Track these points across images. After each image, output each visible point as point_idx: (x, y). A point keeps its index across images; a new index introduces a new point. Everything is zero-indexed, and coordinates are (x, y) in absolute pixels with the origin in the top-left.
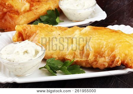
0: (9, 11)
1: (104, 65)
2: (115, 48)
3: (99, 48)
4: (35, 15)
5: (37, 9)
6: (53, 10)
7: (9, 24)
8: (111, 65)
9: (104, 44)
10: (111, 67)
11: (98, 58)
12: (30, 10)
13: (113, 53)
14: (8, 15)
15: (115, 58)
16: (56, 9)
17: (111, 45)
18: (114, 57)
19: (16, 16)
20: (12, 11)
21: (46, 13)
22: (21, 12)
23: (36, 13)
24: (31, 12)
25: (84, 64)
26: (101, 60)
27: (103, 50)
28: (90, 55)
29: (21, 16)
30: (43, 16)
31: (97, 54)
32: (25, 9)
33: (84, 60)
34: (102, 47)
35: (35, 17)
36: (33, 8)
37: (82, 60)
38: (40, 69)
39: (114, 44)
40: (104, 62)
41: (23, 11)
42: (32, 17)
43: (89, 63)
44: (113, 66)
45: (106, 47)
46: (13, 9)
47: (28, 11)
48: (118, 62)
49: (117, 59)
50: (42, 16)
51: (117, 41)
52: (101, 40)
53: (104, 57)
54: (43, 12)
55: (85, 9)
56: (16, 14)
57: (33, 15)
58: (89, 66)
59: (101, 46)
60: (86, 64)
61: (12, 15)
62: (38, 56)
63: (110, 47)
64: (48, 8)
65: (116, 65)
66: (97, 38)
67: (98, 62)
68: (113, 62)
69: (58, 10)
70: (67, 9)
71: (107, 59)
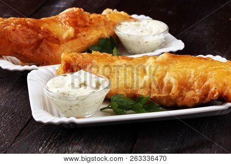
0: (46, 38)
1: (194, 100)
2: (208, 78)
3: (185, 78)
4: (83, 44)
5: (85, 36)
6: (107, 38)
7: (47, 56)
8: (204, 99)
9: (192, 73)
10: (204, 102)
11: (184, 92)
12: (75, 37)
13: (206, 83)
14: (45, 43)
15: (209, 90)
16: (111, 37)
17: (202, 73)
18: (208, 88)
19: (56, 45)
20: (51, 39)
21: (98, 42)
22: (62, 40)
23: (84, 42)
24: (77, 40)
25: (164, 102)
26: (189, 94)
27: (191, 80)
28: (173, 88)
29: (64, 45)
30: (94, 46)
31: (182, 87)
32: (69, 36)
33: (164, 95)
34: (190, 77)
35: (82, 47)
36: (79, 35)
37: (162, 95)
38: (102, 110)
39: (206, 72)
40: (194, 96)
41: (66, 38)
42: (79, 47)
43: (171, 99)
44: (208, 100)
45: (194, 77)
46: (51, 35)
47: (72, 39)
48: (213, 94)
49: (213, 89)
50: (92, 46)
51: (210, 68)
52: (187, 67)
53: (194, 90)
54: (93, 40)
55: (154, 35)
56: (56, 43)
57: (81, 44)
58: (171, 104)
59: (188, 75)
60: (166, 101)
61: (49, 43)
62: (101, 88)
63: (201, 76)
64: (101, 36)
65: (212, 98)
66: (181, 66)
67: (184, 97)
68: (206, 95)
69: (114, 38)
70: (129, 35)
71: (198, 92)
